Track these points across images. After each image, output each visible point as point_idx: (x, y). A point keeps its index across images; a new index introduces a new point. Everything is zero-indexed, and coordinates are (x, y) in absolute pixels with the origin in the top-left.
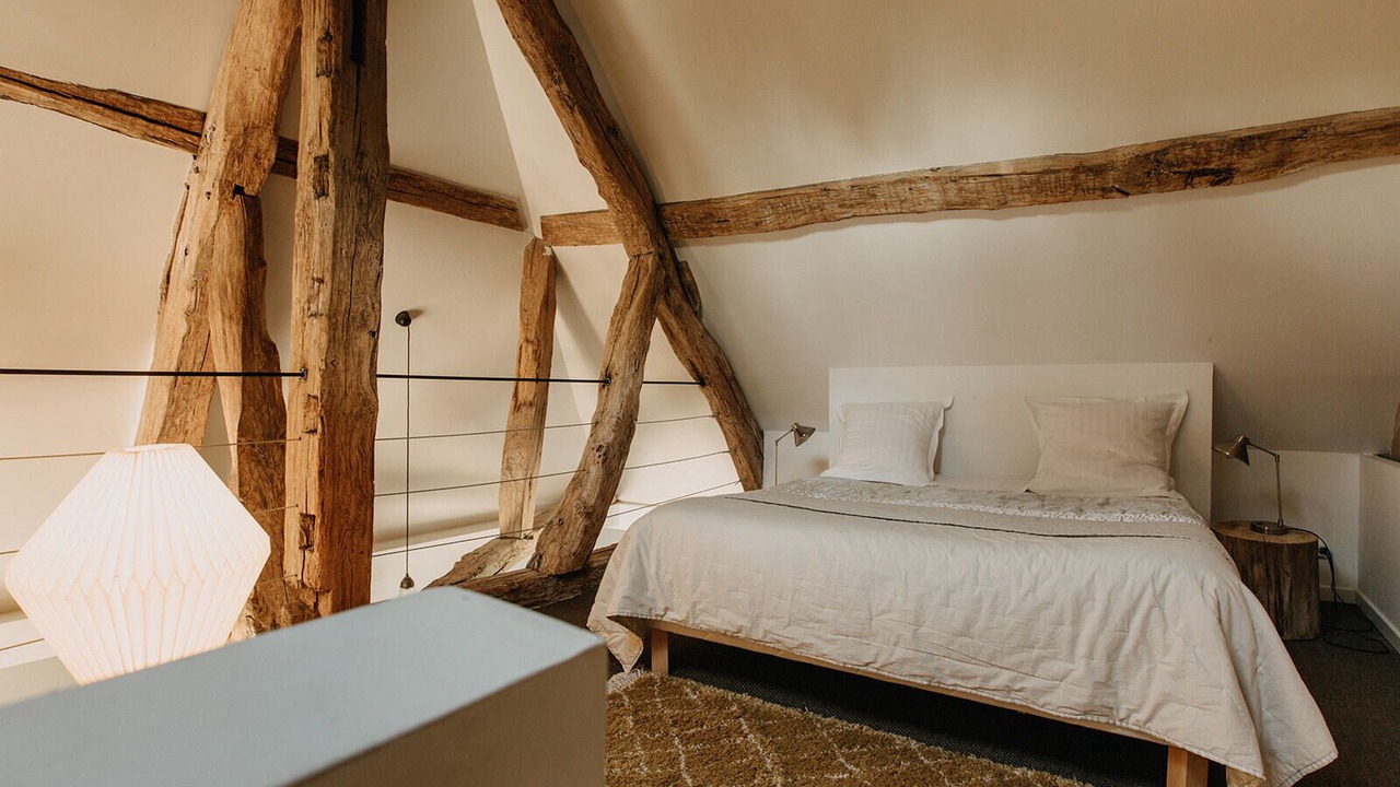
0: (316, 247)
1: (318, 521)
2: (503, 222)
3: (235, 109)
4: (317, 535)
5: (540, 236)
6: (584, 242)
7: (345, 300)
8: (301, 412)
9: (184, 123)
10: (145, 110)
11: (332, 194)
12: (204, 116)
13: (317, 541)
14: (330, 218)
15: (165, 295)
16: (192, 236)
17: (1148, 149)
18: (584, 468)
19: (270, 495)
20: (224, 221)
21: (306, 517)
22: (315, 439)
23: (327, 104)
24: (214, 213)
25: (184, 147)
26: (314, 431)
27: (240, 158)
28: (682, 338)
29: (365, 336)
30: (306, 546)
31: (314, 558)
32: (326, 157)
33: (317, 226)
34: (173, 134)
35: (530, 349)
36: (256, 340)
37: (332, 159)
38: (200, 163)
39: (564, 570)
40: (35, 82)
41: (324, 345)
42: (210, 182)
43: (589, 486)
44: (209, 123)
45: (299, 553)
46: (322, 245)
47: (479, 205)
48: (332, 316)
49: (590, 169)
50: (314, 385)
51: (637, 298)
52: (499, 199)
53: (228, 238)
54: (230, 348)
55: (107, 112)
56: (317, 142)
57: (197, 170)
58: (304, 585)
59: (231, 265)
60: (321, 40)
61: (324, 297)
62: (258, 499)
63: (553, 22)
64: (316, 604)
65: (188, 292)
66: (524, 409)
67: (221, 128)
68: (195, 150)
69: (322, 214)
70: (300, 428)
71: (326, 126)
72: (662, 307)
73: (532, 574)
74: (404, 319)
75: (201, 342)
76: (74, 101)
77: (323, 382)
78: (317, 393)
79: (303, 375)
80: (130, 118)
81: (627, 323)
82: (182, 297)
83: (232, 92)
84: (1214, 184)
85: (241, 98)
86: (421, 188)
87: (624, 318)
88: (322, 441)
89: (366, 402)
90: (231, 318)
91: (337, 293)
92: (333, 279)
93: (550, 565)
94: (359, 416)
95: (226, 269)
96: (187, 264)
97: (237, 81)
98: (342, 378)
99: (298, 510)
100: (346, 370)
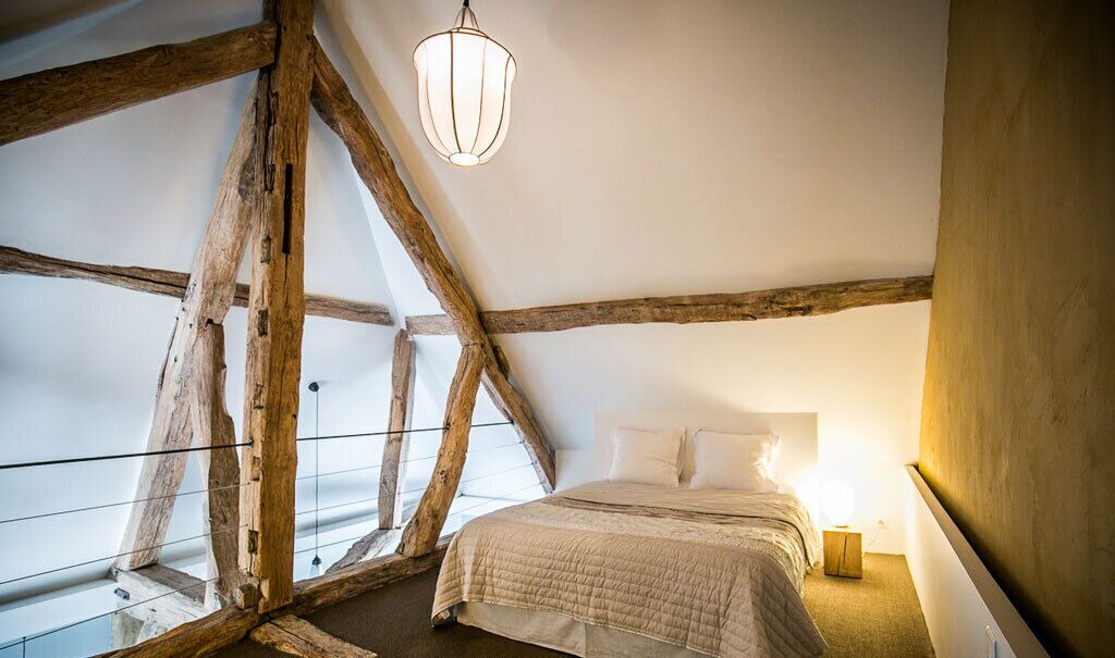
0: (259, 366)
1: (260, 535)
2: (380, 322)
3: (208, 274)
4: (259, 543)
5: (405, 328)
6: (434, 333)
7: (277, 398)
8: (249, 467)
9: (177, 282)
10: (153, 277)
11: (269, 334)
12: (189, 276)
13: (259, 548)
14: (268, 347)
15: (161, 385)
16: (180, 349)
17: (766, 294)
18: (432, 486)
19: (228, 515)
20: (200, 341)
21: (252, 534)
22: (259, 484)
23: (267, 280)
24: (194, 336)
25: (176, 296)
26: (257, 479)
27: (211, 303)
28: (498, 395)
29: (290, 418)
30: (253, 550)
31: (257, 558)
32: (266, 311)
33: (260, 352)
34: (170, 289)
35: (399, 403)
36: (220, 415)
37: (270, 312)
38: (186, 305)
39: (419, 554)
40: (88, 267)
41: (264, 426)
42: (192, 318)
43: (435, 497)
44: (192, 281)
45: (248, 555)
46: (264, 364)
47: (365, 313)
48: (269, 406)
49: (435, 293)
50: (258, 451)
51: (467, 374)
52: (377, 308)
53: (202, 351)
54: (204, 422)
55: (130, 280)
56: (260, 302)
57: (184, 310)
58: (251, 575)
59: (204, 370)
60: (264, 241)
61: (264, 396)
62: (221, 518)
63: (410, 209)
64: (259, 586)
65: (176, 386)
66: (394, 443)
67: (199, 286)
68: (183, 297)
69: (263, 346)
70: (249, 476)
71: (266, 293)
72: (484, 376)
73: (398, 557)
74: (314, 387)
75: (184, 415)
76: (111, 276)
77: (263, 449)
78: (259, 456)
79: (251, 444)
80: (144, 282)
81: (460, 390)
82: (172, 387)
83: (207, 263)
84: (803, 315)
85: (213, 267)
86: (326, 306)
87: (458, 386)
88: (263, 486)
89: (290, 459)
90: (204, 403)
91: (272, 393)
92: (269, 386)
93: (410, 551)
94: (286, 468)
95: (202, 373)
96: (176, 367)
97: (210, 258)
98: (275, 445)
99: (247, 528)
100: (278, 440)
